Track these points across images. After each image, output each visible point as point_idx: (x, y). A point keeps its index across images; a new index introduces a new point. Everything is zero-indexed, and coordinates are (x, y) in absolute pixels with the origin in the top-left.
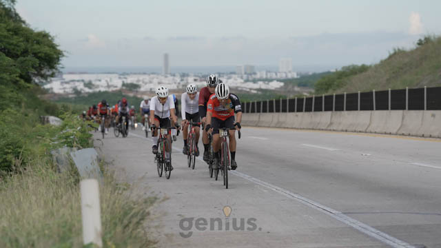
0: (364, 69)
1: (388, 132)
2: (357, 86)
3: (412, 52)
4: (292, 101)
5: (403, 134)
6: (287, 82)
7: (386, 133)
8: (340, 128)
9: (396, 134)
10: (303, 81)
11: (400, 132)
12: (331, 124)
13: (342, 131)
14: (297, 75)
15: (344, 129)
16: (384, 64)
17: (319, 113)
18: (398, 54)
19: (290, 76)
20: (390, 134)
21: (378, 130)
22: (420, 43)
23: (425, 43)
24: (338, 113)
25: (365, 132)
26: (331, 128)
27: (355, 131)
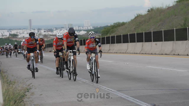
0: (123, 24)
1: (136, 52)
2: (121, 32)
3: (145, 15)
5: (143, 54)
6: (88, 31)
8: (114, 52)
9: (139, 54)
10: (96, 30)
11: (141, 53)
12: (110, 50)
14: (93, 28)
15: (116, 52)
16: (132, 21)
17: (104, 45)
18: (139, 17)
19: (89, 28)
20: (137, 53)
21: (131, 52)
22: (149, 11)
23: (151, 11)
24: (113, 45)
25: (125, 53)
26: (110, 52)
27: (121, 53)
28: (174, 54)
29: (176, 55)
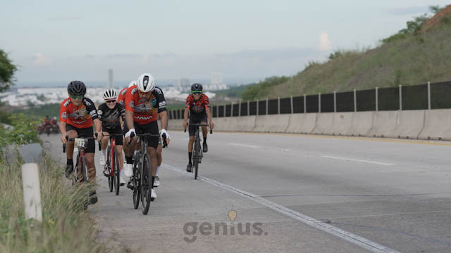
0: (283, 80)
1: (304, 132)
2: (278, 94)
3: (325, 65)
5: (317, 134)
6: (218, 92)
7: (302, 133)
8: (263, 130)
9: (311, 134)
10: (232, 92)
11: (315, 132)
12: (255, 127)
13: (265, 132)
14: (227, 86)
15: (267, 130)
16: (301, 75)
17: (245, 117)
18: (312, 67)
19: (220, 88)
20: (306, 134)
21: (295, 131)
22: (331, 57)
23: (336, 57)
24: (262, 117)
25: (285, 133)
26: (255, 130)
27: (276, 132)
28: (375, 136)
29: (378, 137)
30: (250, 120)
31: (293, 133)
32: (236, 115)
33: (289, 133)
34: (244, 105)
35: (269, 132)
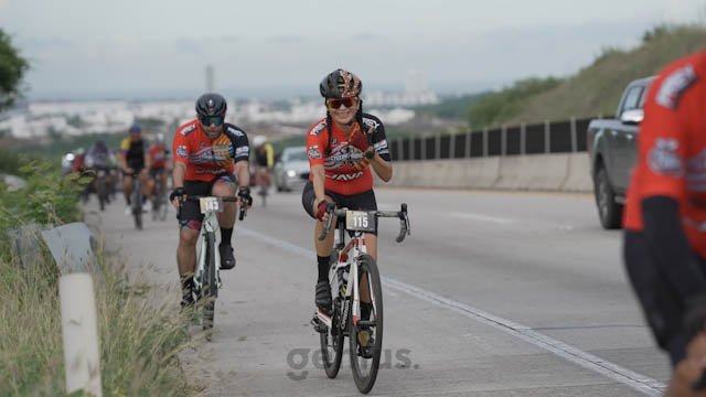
0: (551, 84)
2: (544, 113)
3: (635, 54)
4: (431, 142)
6: (420, 110)
8: (516, 185)
10: (447, 108)
12: (499, 178)
13: (519, 190)
14: (438, 96)
15: (524, 185)
17: (478, 162)
18: (609, 58)
19: (424, 100)
21: (581, 187)
22: (648, 38)
23: (656, 38)
24: (512, 160)
25: (560, 190)
26: (500, 185)
27: (541, 190)
30: (488, 167)
31: (577, 191)
32: (460, 154)
33: (569, 191)
34: (477, 137)
35: (527, 190)
